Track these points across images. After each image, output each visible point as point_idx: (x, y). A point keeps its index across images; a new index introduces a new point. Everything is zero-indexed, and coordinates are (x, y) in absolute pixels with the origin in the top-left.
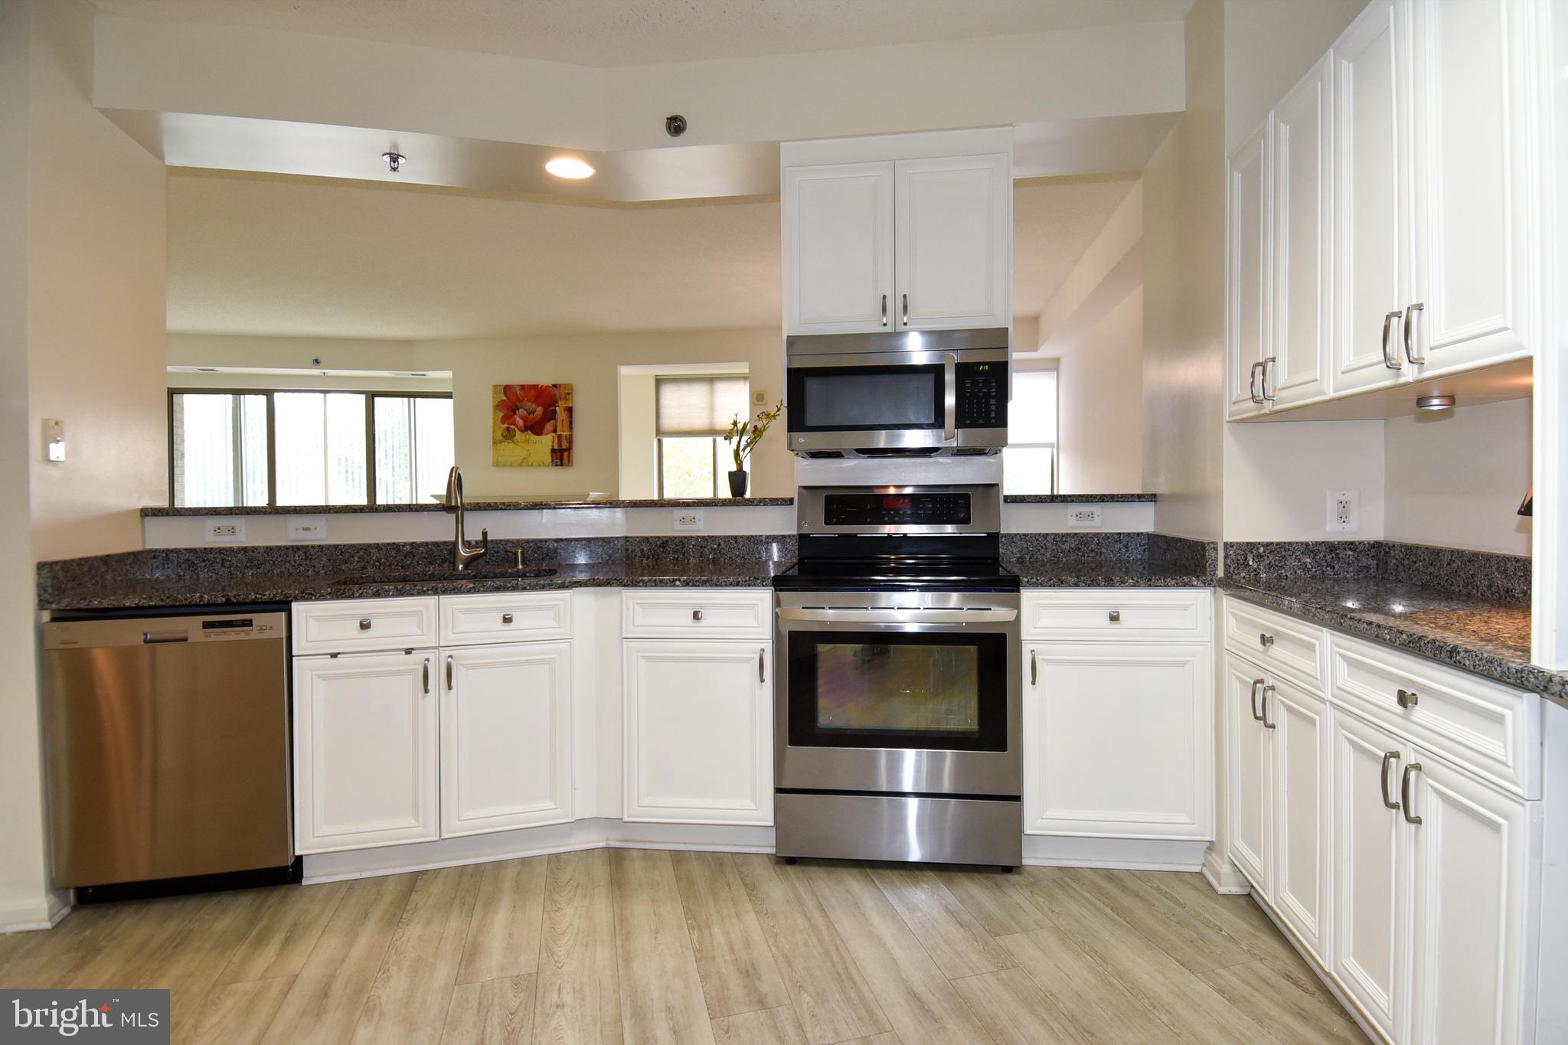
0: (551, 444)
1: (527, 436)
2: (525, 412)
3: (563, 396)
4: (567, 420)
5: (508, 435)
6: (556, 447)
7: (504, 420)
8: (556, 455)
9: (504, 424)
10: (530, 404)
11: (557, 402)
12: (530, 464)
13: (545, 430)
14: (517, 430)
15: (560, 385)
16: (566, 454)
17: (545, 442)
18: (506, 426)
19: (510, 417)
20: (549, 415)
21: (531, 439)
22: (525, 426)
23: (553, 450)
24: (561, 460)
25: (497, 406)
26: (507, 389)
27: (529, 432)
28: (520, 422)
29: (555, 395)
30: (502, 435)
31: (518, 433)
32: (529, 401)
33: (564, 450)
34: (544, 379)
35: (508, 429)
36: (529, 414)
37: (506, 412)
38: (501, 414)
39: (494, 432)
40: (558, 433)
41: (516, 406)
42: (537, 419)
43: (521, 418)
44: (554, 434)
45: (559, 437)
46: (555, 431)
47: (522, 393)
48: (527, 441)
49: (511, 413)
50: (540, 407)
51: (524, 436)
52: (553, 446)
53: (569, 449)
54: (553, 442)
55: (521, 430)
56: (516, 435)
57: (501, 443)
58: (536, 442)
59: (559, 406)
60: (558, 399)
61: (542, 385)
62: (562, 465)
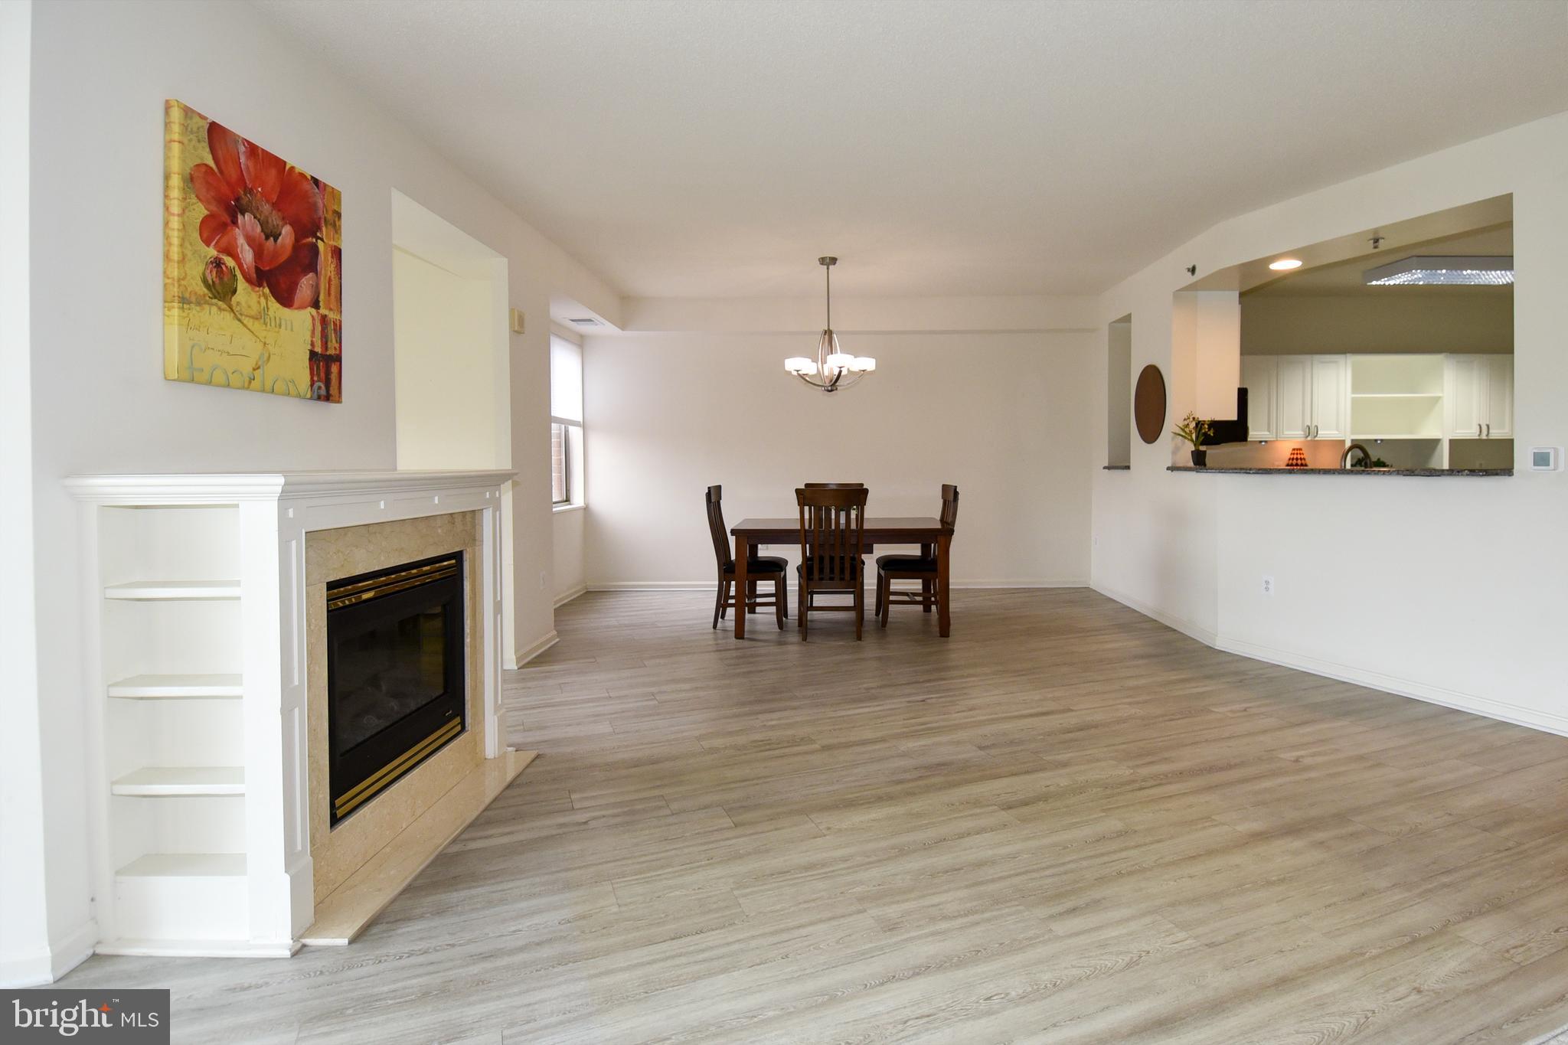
0: (308, 338)
1: (263, 300)
2: (259, 229)
3: (330, 216)
4: (335, 283)
5: (220, 287)
6: (318, 349)
7: (207, 231)
8: (318, 368)
9: (207, 243)
10: (268, 208)
11: (319, 228)
12: (268, 385)
13: (298, 296)
14: (238, 273)
15: (325, 185)
16: (334, 369)
17: (300, 328)
18: (212, 252)
19: (224, 227)
20: (306, 254)
21: (271, 313)
22: (258, 269)
23: (313, 354)
24: (327, 383)
25: (192, 179)
26: (217, 136)
27: (267, 290)
28: (248, 256)
29: (315, 204)
30: (205, 281)
31: (242, 285)
32: (266, 197)
33: (332, 359)
35: (218, 264)
36: (267, 238)
37: (214, 208)
38: (200, 211)
40: (323, 311)
41: (238, 199)
42: (279, 259)
43: (250, 240)
44: (313, 311)
45: (323, 321)
46: (316, 305)
47: (251, 164)
48: (261, 316)
49: (226, 218)
50: (289, 228)
51: (254, 296)
52: (312, 344)
53: (338, 359)
54: (313, 332)
55: (248, 280)
56: (235, 291)
57: (199, 304)
58: (280, 326)
59: (322, 240)
60: (320, 218)
61: (292, 168)
62: (328, 398)
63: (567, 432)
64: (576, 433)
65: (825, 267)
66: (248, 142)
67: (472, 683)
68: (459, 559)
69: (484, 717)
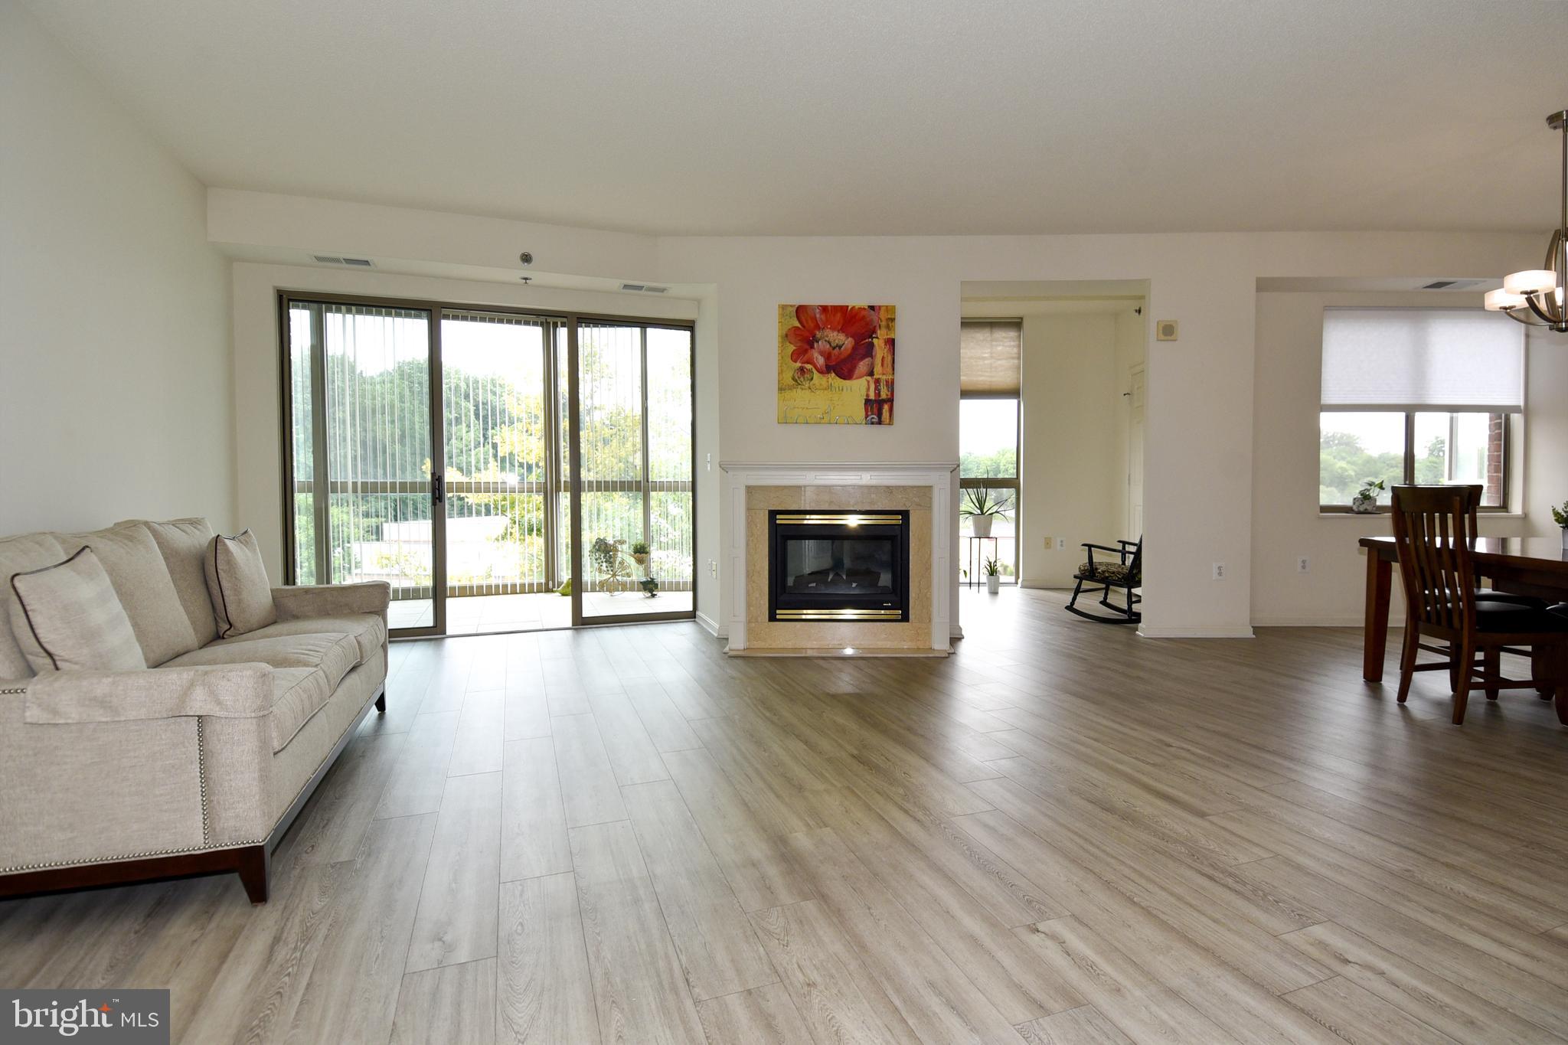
0: (864, 393)
1: (831, 380)
2: (828, 346)
3: (885, 323)
4: (889, 359)
5: (801, 378)
6: (872, 396)
7: (795, 356)
8: (871, 409)
9: (795, 362)
10: (835, 333)
11: (874, 331)
12: (831, 420)
13: (857, 372)
14: (814, 370)
15: (880, 307)
16: (886, 407)
17: (858, 389)
18: (798, 364)
19: (806, 351)
20: (864, 349)
21: (836, 385)
22: (826, 366)
23: (868, 401)
24: (880, 415)
25: (787, 335)
26: (801, 311)
27: (833, 375)
28: (821, 361)
29: (871, 320)
30: (793, 378)
31: (816, 375)
32: (833, 329)
33: (885, 401)
34: (856, 300)
35: (802, 370)
36: (834, 348)
37: (799, 344)
38: (791, 348)
39: (781, 372)
40: (877, 376)
41: (814, 337)
42: (842, 357)
43: (822, 353)
44: (869, 378)
45: (877, 381)
46: (871, 374)
47: (823, 317)
48: (830, 387)
49: (806, 346)
50: (850, 339)
51: (825, 380)
52: (867, 395)
53: (890, 400)
54: (868, 389)
55: (820, 372)
56: (812, 379)
57: (790, 389)
58: (842, 390)
59: (877, 338)
60: (875, 327)
61: (854, 307)
62: (880, 423)
66: (821, 306)
67: (914, 595)
68: (905, 514)
69: (930, 621)
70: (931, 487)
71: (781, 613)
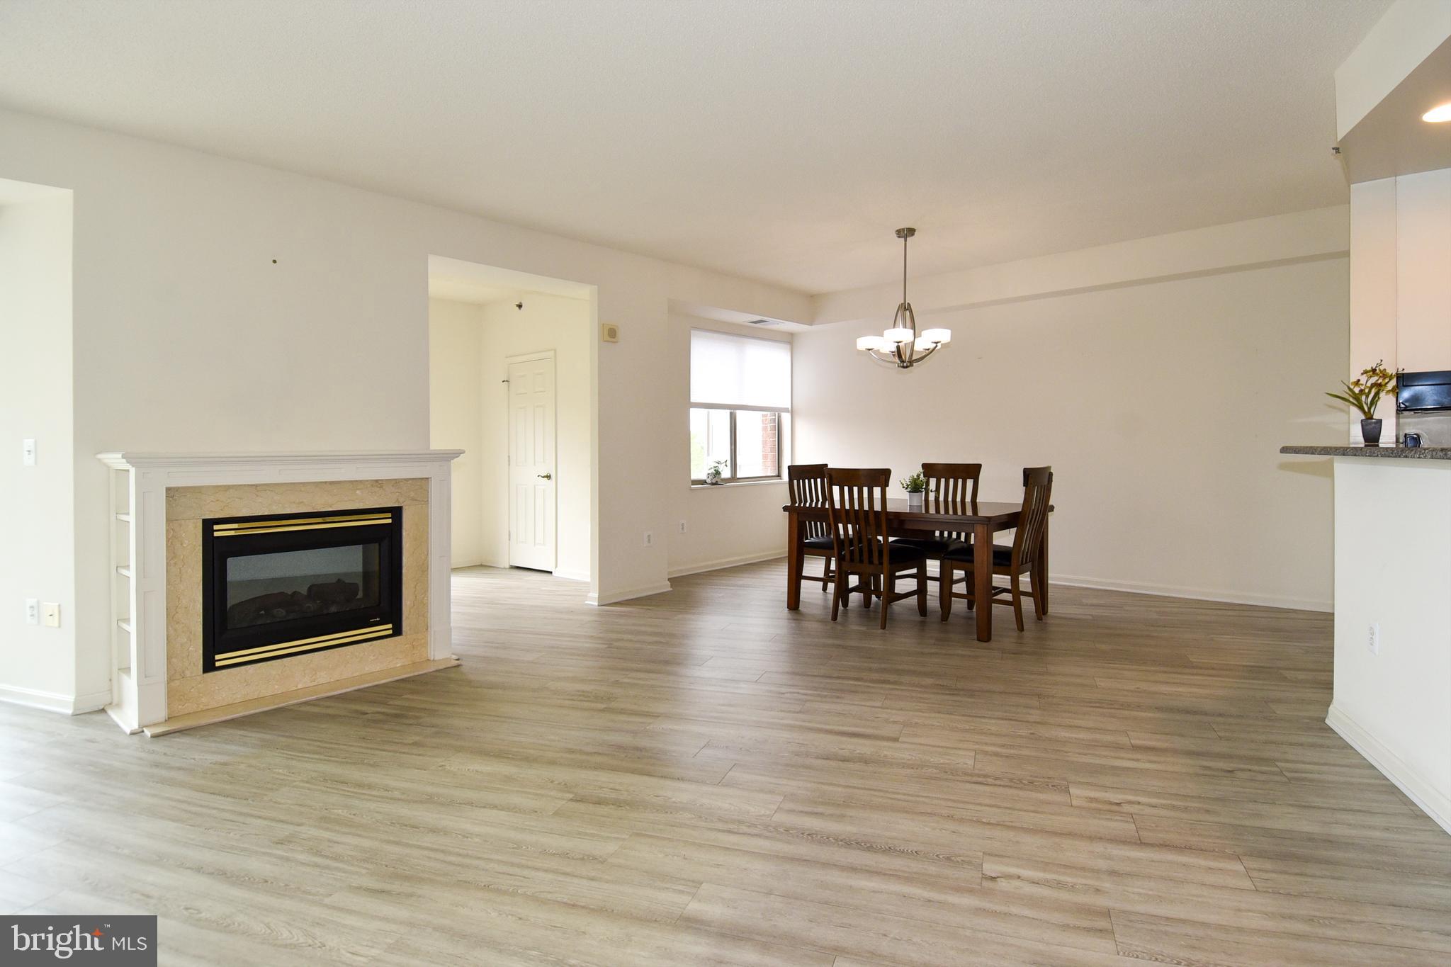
63: (779, 417)
64: (786, 418)
65: (902, 240)
67: (408, 603)
68: (396, 512)
69: (427, 629)
70: (428, 478)
71: (221, 659)
